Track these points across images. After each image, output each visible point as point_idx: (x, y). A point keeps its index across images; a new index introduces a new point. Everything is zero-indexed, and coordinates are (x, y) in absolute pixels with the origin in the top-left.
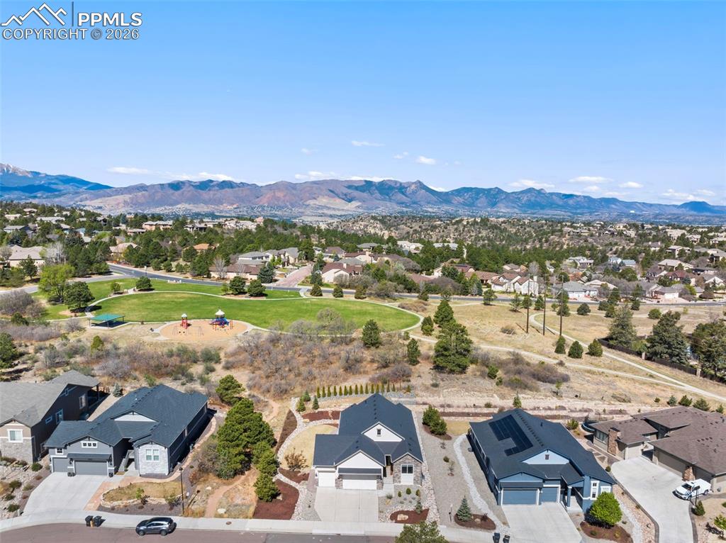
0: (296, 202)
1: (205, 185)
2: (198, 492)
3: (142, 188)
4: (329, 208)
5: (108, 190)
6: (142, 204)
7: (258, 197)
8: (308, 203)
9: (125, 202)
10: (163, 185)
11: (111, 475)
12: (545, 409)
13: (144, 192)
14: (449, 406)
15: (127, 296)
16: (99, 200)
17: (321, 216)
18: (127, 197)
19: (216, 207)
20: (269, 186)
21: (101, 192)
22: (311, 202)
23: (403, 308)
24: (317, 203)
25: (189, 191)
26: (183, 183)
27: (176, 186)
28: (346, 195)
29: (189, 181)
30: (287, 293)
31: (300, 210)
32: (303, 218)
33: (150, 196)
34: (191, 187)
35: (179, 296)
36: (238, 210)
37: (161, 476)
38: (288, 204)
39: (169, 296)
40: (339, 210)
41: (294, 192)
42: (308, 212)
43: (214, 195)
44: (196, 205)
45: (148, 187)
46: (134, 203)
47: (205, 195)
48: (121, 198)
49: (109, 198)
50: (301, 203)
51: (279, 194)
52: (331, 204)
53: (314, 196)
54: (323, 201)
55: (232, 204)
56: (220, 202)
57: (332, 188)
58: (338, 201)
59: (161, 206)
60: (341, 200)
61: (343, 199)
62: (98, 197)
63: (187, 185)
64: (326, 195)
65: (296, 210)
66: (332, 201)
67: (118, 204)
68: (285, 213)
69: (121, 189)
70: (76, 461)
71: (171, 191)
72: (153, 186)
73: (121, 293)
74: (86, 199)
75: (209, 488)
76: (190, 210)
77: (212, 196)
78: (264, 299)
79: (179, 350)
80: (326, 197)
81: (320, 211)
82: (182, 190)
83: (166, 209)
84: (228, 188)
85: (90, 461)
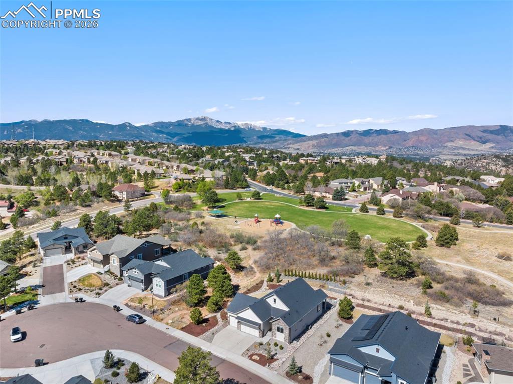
0: (436, 144)
1: (368, 133)
2: (170, 309)
3: (325, 136)
4: (464, 149)
5: (304, 138)
6: (323, 147)
7: (405, 141)
8: (446, 145)
9: (313, 146)
10: (338, 133)
11: (143, 291)
12: (453, 322)
13: (325, 139)
14: (369, 301)
15: (244, 202)
16: (298, 144)
17: (457, 155)
18: (315, 142)
19: (373, 148)
20: (415, 133)
21: (300, 139)
22: (449, 144)
23: (424, 227)
24: (454, 145)
25: (355, 137)
26: (352, 132)
27: (347, 134)
28: (481, 138)
29: (356, 131)
30: (343, 208)
31: (438, 150)
32: (440, 156)
33: (329, 141)
34: (357, 135)
35: (273, 204)
36: (389, 150)
37: (160, 297)
38: (429, 145)
39: (267, 203)
40: (473, 150)
41: (435, 136)
42: (445, 152)
43: (373, 140)
44: (359, 147)
45: (328, 135)
46: (319, 146)
47: (367, 140)
48: (311, 143)
49: (305, 143)
50: (440, 145)
51: (422, 138)
52: (467, 145)
53: (452, 139)
54: (460, 143)
55: (385, 146)
56: (376, 145)
57: (468, 133)
58: (473, 143)
59: (336, 148)
60: (475, 142)
61: (478, 141)
62: (297, 142)
63: (354, 133)
64: (463, 138)
65: (435, 151)
66: (467, 142)
67: (309, 147)
68: (427, 153)
69: (311, 137)
70: (131, 279)
71: (343, 138)
72: (332, 134)
73: (241, 200)
74: (291, 143)
75: (177, 309)
76: (355, 150)
77: (371, 141)
78: (324, 211)
79: (236, 235)
80: (463, 140)
81: (456, 151)
82: (350, 137)
83: (338, 150)
84: (384, 134)
85: (136, 281)
